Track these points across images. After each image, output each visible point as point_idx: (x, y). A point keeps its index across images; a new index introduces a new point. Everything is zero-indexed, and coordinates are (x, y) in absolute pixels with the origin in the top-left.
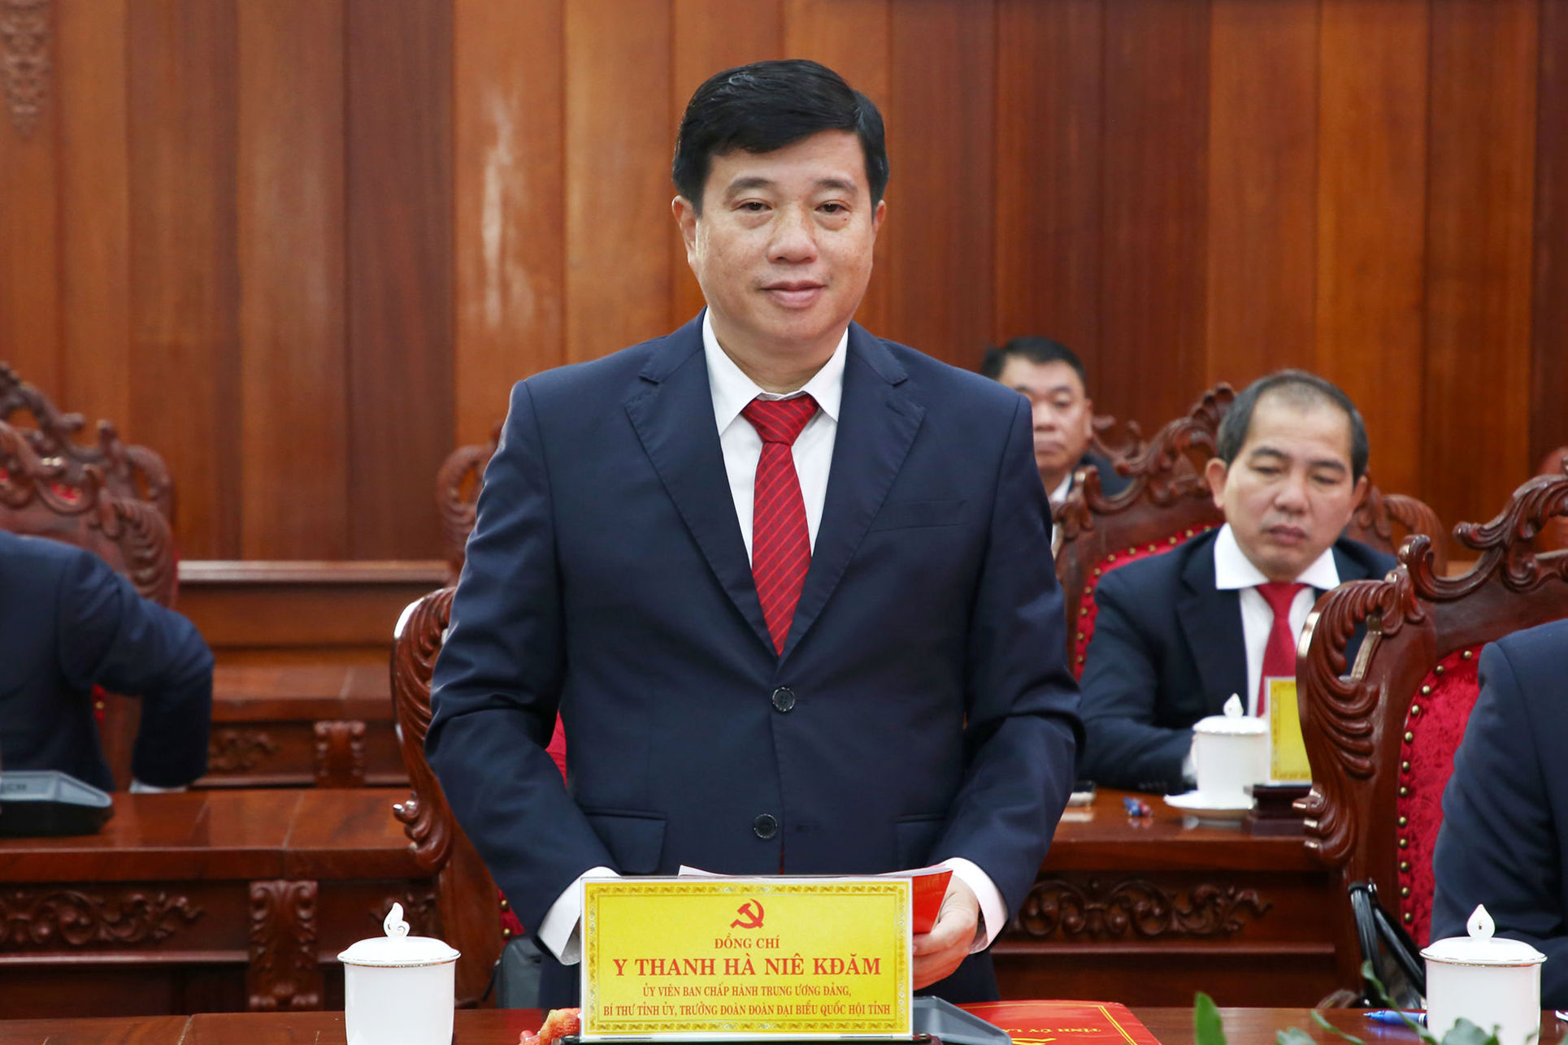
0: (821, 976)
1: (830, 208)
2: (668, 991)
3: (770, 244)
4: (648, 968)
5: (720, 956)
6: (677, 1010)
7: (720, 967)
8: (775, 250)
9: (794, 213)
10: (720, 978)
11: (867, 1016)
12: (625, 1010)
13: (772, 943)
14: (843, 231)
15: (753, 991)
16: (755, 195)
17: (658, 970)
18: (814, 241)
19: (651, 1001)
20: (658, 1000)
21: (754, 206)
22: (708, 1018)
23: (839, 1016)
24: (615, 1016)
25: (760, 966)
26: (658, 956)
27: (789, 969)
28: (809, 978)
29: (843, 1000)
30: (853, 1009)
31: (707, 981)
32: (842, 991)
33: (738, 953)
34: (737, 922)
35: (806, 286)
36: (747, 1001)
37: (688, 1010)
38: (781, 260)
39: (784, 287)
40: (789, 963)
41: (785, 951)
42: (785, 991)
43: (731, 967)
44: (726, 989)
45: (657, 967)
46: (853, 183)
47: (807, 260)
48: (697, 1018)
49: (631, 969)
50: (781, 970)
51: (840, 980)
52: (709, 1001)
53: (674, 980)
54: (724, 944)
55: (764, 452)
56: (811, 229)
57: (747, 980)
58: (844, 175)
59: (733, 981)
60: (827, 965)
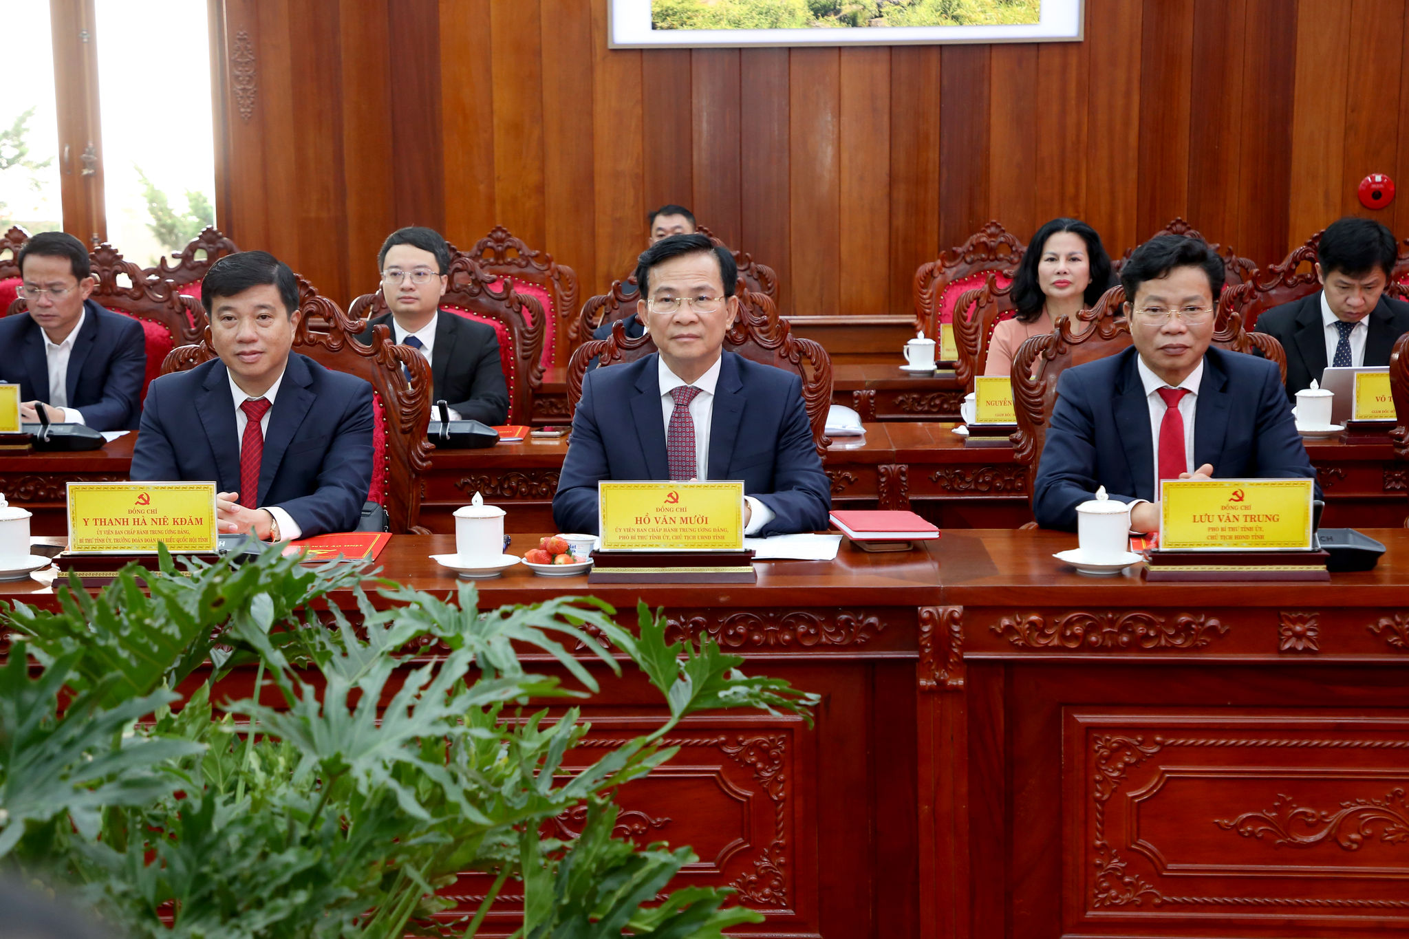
0: (176, 526)
1: (264, 317)
2: (108, 532)
3: (237, 335)
4: (99, 522)
5: (131, 517)
6: (112, 540)
7: (131, 522)
8: (238, 337)
9: (247, 321)
10: (131, 527)
11: (197, 543)
12: (89, 541)
13: (153, 512)
14: (271, 327)
15: (146, 532)
16: (228, 313)
17: (103, 523)
18: (257, 333)
19: (100, 537)
20: (104, 536)
21: (229, 318)
22: (127, 544)
23: (185, 543)
24: (84, 543)
25: (149, 521)
26: (103, 517)
27: (162, 523)
28: (171, 526)
29: (186, 536)
30: (191, 540)
31: (125, 528)
32: (186, 532)
33: (140, 516)
34: (138, 502)
35: (254, 353)
36: (144, 536)
37: (117, 540)
38: (241, 342)
39: (244, 353)
40: (162, 520)
41: (160, 515)
42: (160, 532)
43: (136, 522)
44: (134, 532)
45: (103, 522)
46: (273, 305)
47: (253, 341)
48: (121, 544)
49: (91, 523)
50: (158, 523)
51: (185, 527)
52: (127, 537)
53: (110, 528)
54: (132, 512)
55: (248, 425)
56: (255, 327)
57: (143, 528)
58: (269, 303)
59: (137, 528)
60: (179, 521)
